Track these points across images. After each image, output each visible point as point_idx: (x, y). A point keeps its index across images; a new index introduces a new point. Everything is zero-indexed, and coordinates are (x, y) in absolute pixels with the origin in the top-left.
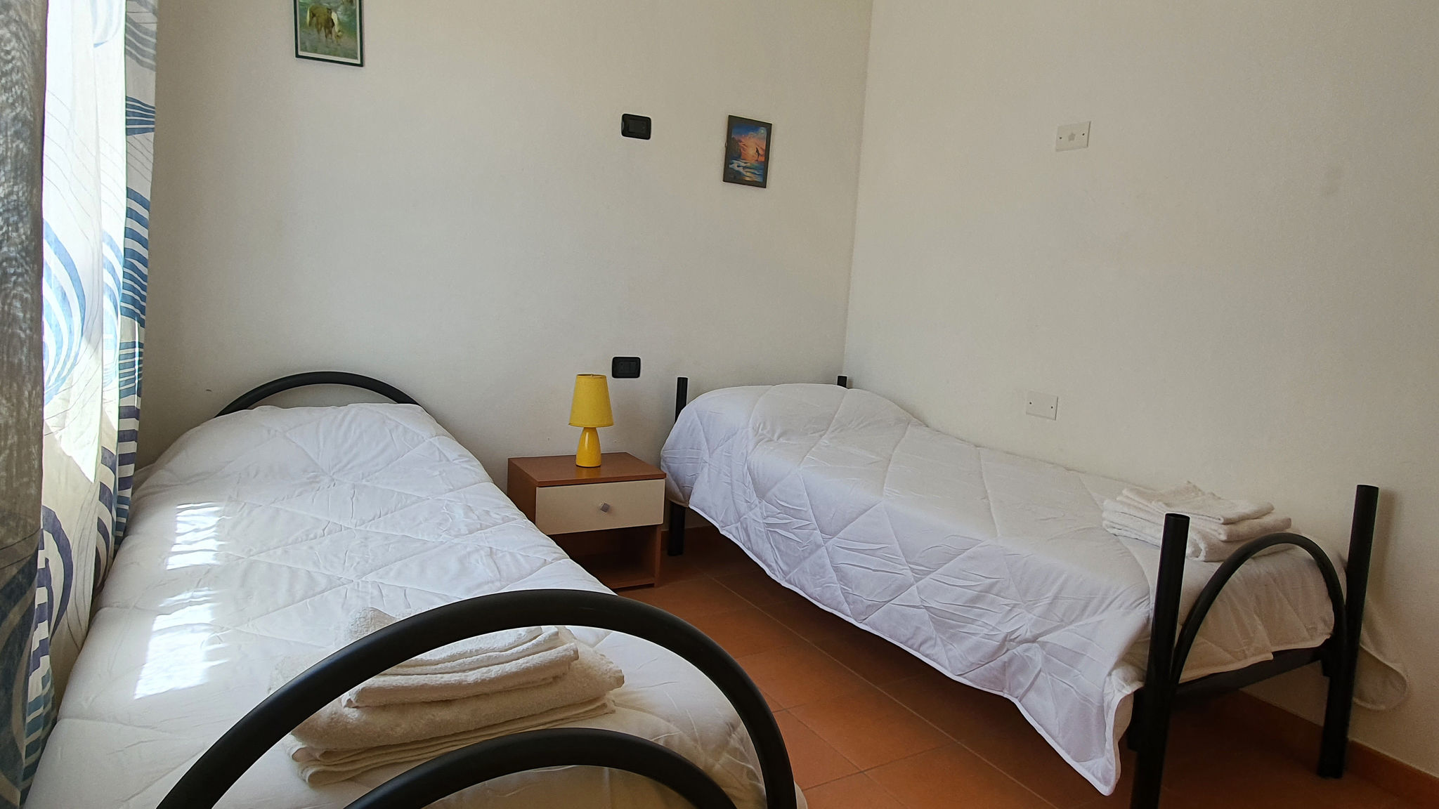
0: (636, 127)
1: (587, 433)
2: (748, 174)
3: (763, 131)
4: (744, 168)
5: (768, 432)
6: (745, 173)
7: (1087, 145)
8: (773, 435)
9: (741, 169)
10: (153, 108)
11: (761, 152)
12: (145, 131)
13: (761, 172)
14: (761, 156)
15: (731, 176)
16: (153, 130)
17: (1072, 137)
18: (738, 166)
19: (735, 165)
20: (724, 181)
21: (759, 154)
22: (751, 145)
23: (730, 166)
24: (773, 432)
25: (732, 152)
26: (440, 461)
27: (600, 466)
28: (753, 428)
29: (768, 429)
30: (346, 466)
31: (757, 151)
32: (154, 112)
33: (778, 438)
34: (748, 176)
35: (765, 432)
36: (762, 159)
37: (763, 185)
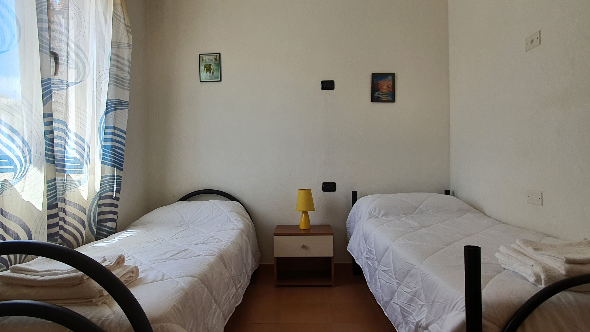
0: (328, 85)
1: (303, 214)
2: (384, 97)
3: (390, 77)
4: (382, 95)
5: (376, 214)
6: (382, 97)
7: (540, 43)
8: (379, 215)
9: (380, 96)
10: (128, 102)
11: (390, 86)
12: (125, 109)
13: (391, 96)
14: (391, 88)
15: (375, 99)
16: (127, 108)
17: (532, 42)
18: (378, 95)
19: (376, 94)
20: (372, 102)
21: (389, 88)
22: (385, 85)
23: (374, 95)
24: (379, 213)
25: (375, 89)
26: (228, 221)
27: (310, 229)
28: (369, 211)
29: (377, 212)
30: (194, 221)
31: (388, 86)
32: (128, 103)
33: (381, 217)
34: (384, 98)
35: (375, 213)
36: (392, 89)
37: (393, 101)
